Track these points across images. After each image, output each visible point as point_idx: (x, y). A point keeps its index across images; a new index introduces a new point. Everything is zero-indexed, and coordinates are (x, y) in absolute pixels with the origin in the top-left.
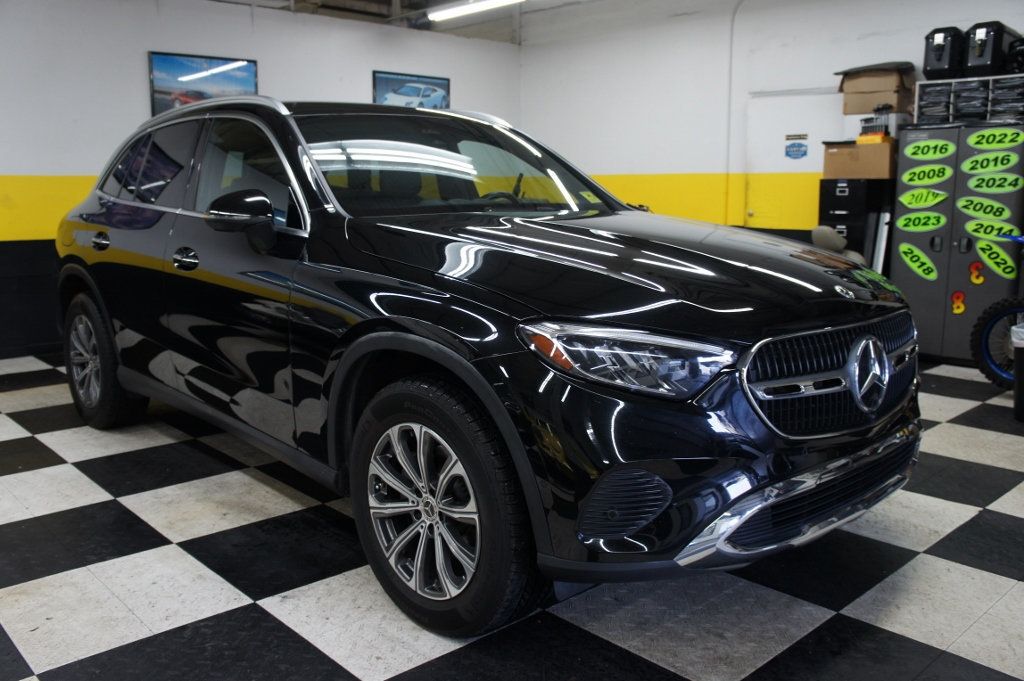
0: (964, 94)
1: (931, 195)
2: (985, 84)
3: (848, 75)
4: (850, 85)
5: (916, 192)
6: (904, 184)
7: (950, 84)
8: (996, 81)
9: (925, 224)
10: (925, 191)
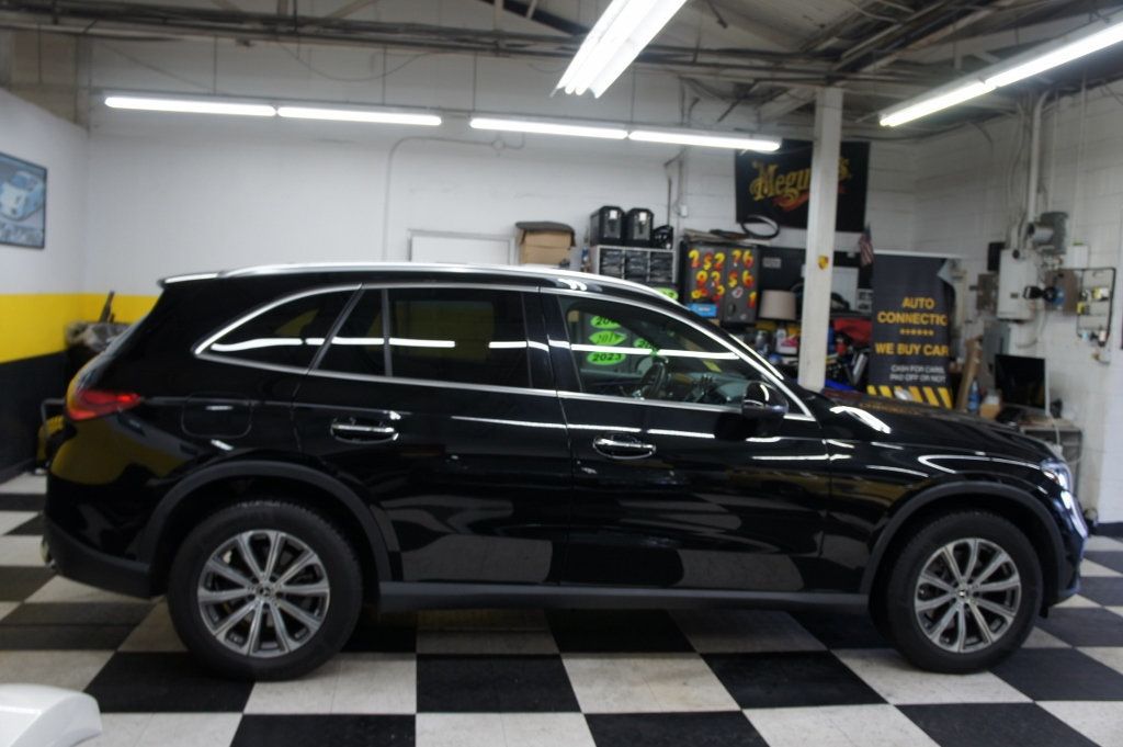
0: (633, 260)
1: (614, 338)
2: (645, 253)
3: (527, 230)
4: (530, 239)
5: (602, 334)
6: (592, 327)
7: (620, 251)
8: (652, 254)
9: (610, 359)
10: (609, 333)
